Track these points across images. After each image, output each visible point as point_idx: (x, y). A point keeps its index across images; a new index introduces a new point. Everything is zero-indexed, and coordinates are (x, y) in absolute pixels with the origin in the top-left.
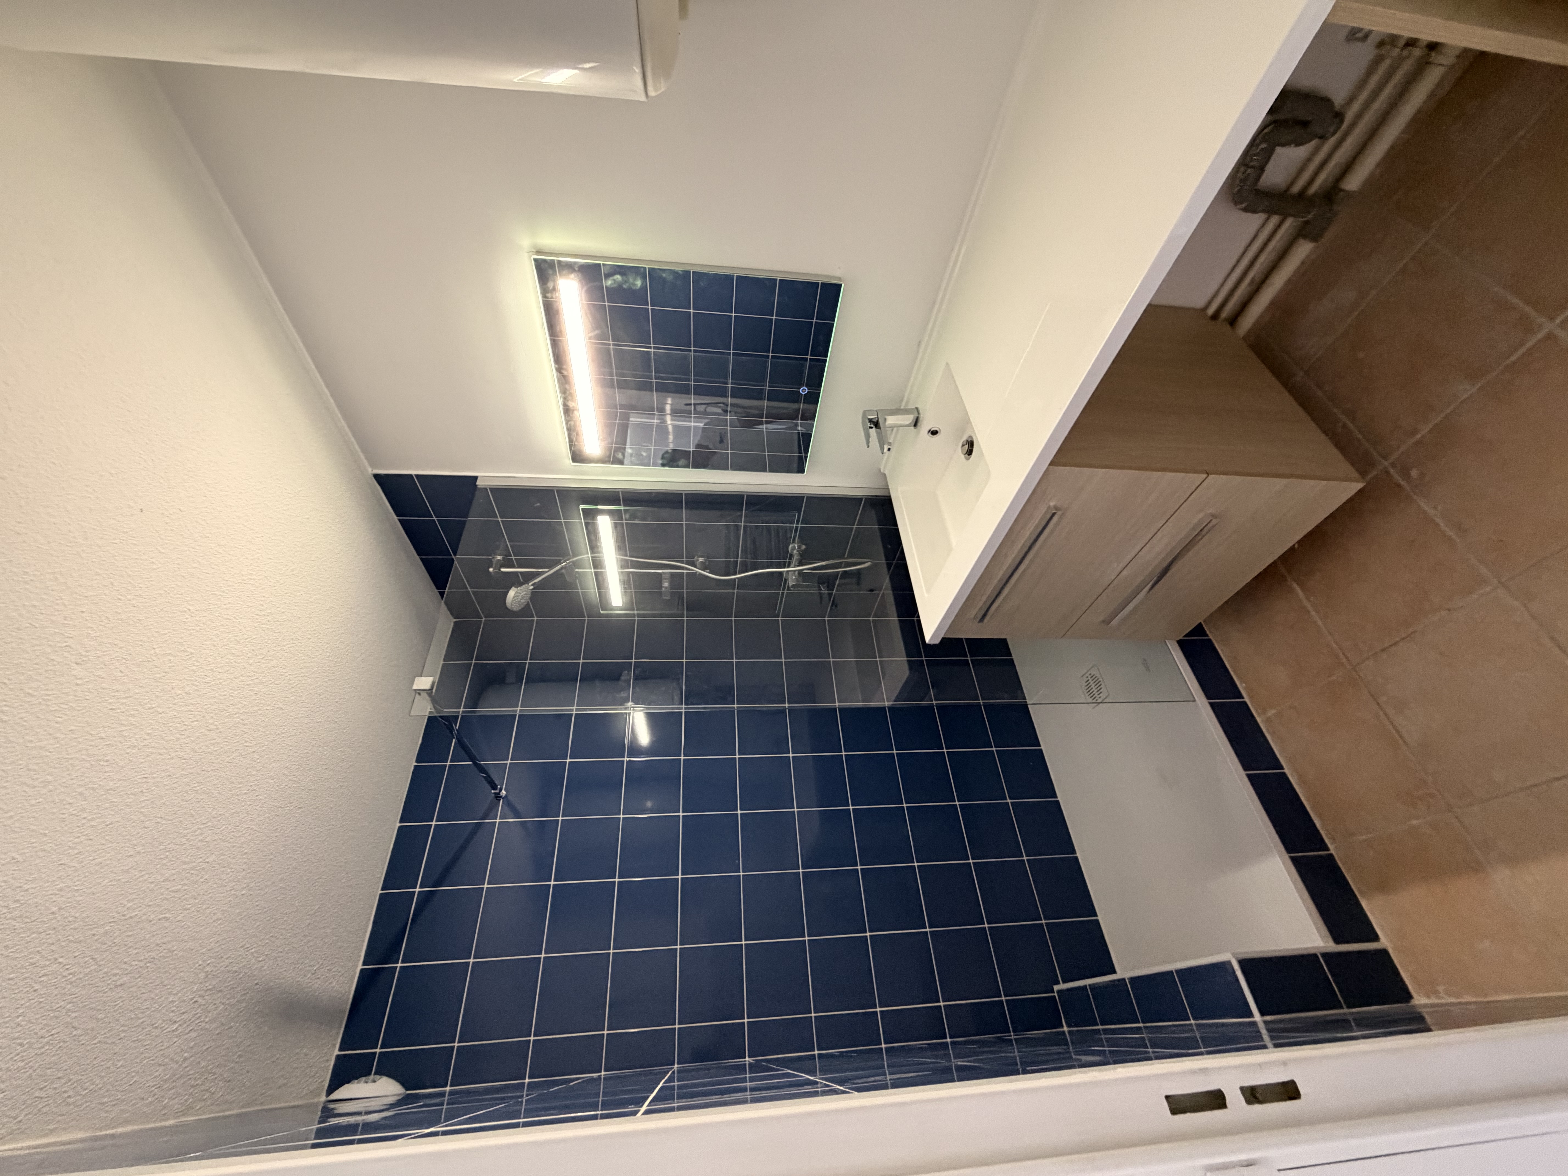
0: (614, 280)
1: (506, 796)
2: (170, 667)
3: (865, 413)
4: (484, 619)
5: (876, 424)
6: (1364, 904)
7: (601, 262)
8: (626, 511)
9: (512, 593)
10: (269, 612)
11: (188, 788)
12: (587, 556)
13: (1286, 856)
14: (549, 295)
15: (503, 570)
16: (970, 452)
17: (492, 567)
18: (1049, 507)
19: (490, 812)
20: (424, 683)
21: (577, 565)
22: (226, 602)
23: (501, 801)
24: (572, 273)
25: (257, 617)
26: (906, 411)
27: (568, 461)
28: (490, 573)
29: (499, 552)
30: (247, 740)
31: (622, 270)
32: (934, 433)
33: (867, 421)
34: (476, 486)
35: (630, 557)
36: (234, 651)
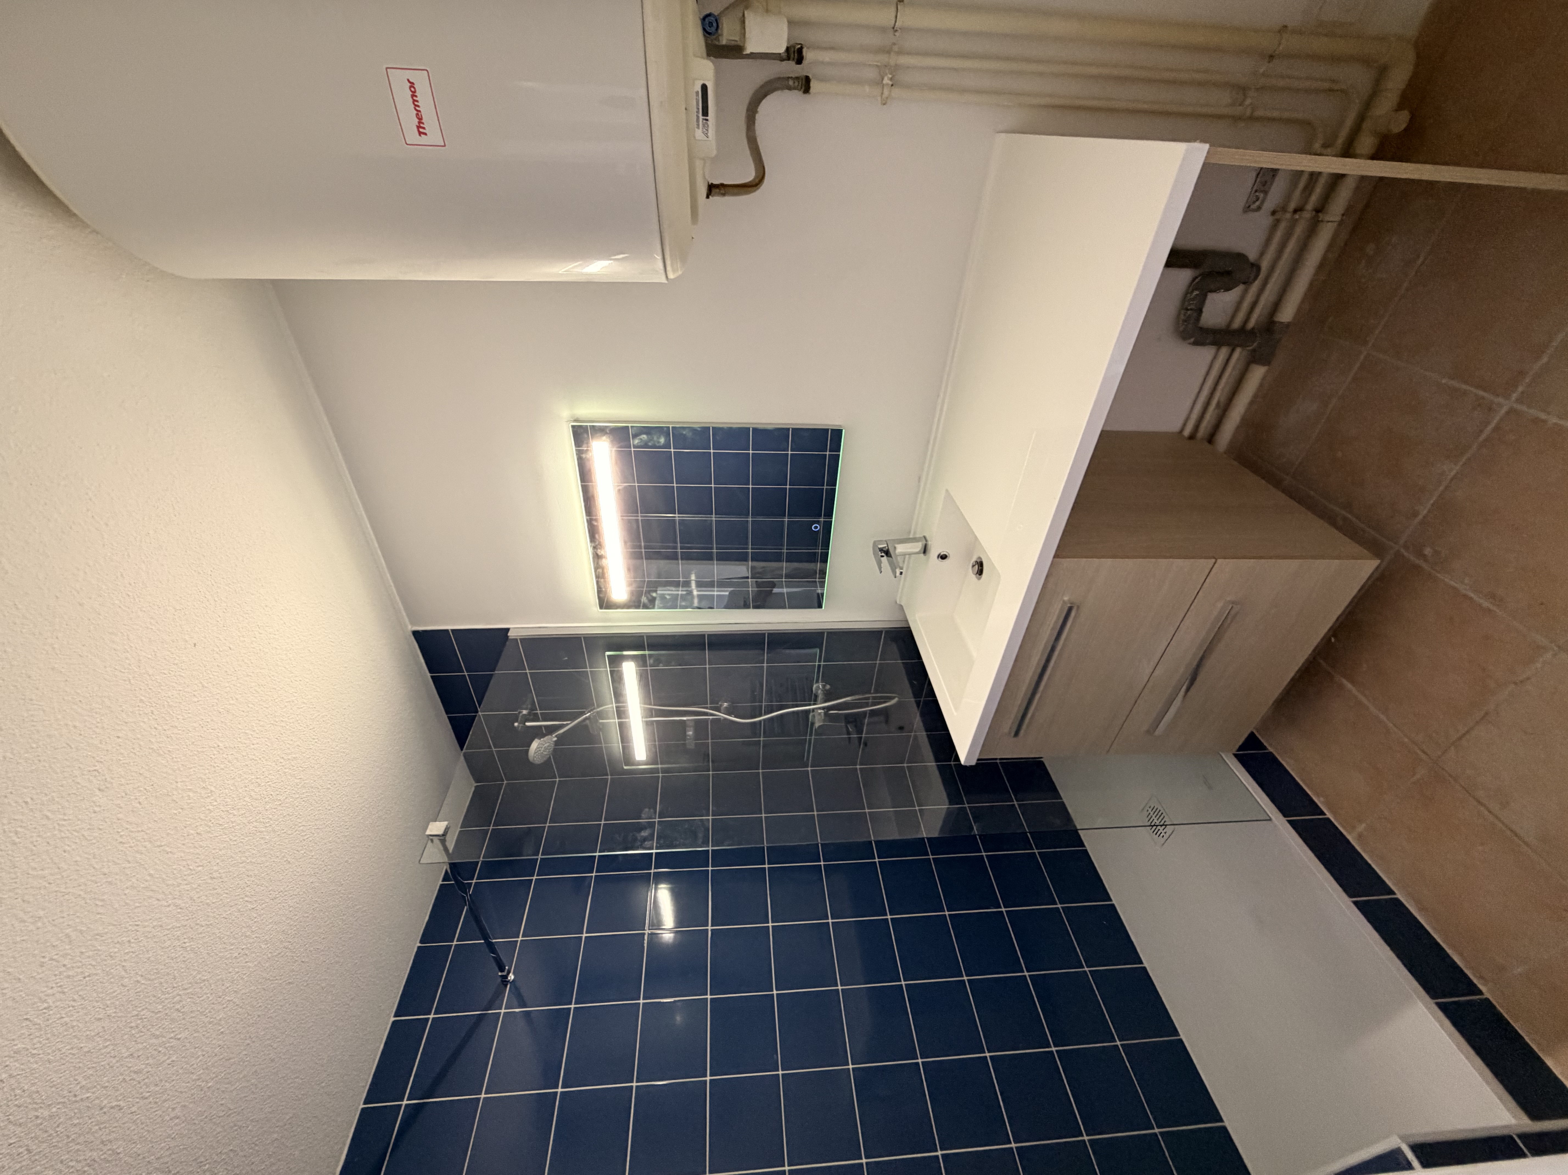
0: (641, 439)
1: (513, 981)
2: (188, 804)
3: (875, 544)
4: (505, 782)
5: (887, 553)
6: (1549, 1062)
7: (630, 425)
8: (650, 656)
9: (535, 745)
10: (294, 756)
11: (177, 943)
12: (610, 706)
13: (1431, 1003)
14: (584, 456)
15: (528, 724)
16: (980, 572)
17: (517, 721)
18: (1064, 602)
19: (494, 1002)
20: (437, 828)
21: (600, 715)
22: (255, 742)
23: (508, 986)
24: (604, 435)
25: (282, 760)
26: (915, 540)
27: (595, 609)
28: (515, 727)
29: (525, 706)
30: (248, 893)
31: (648, 430)
32: (943, 557)
33: (878, 550)
34: (508, 637)
35: (654, 705)
36: (253, 793)
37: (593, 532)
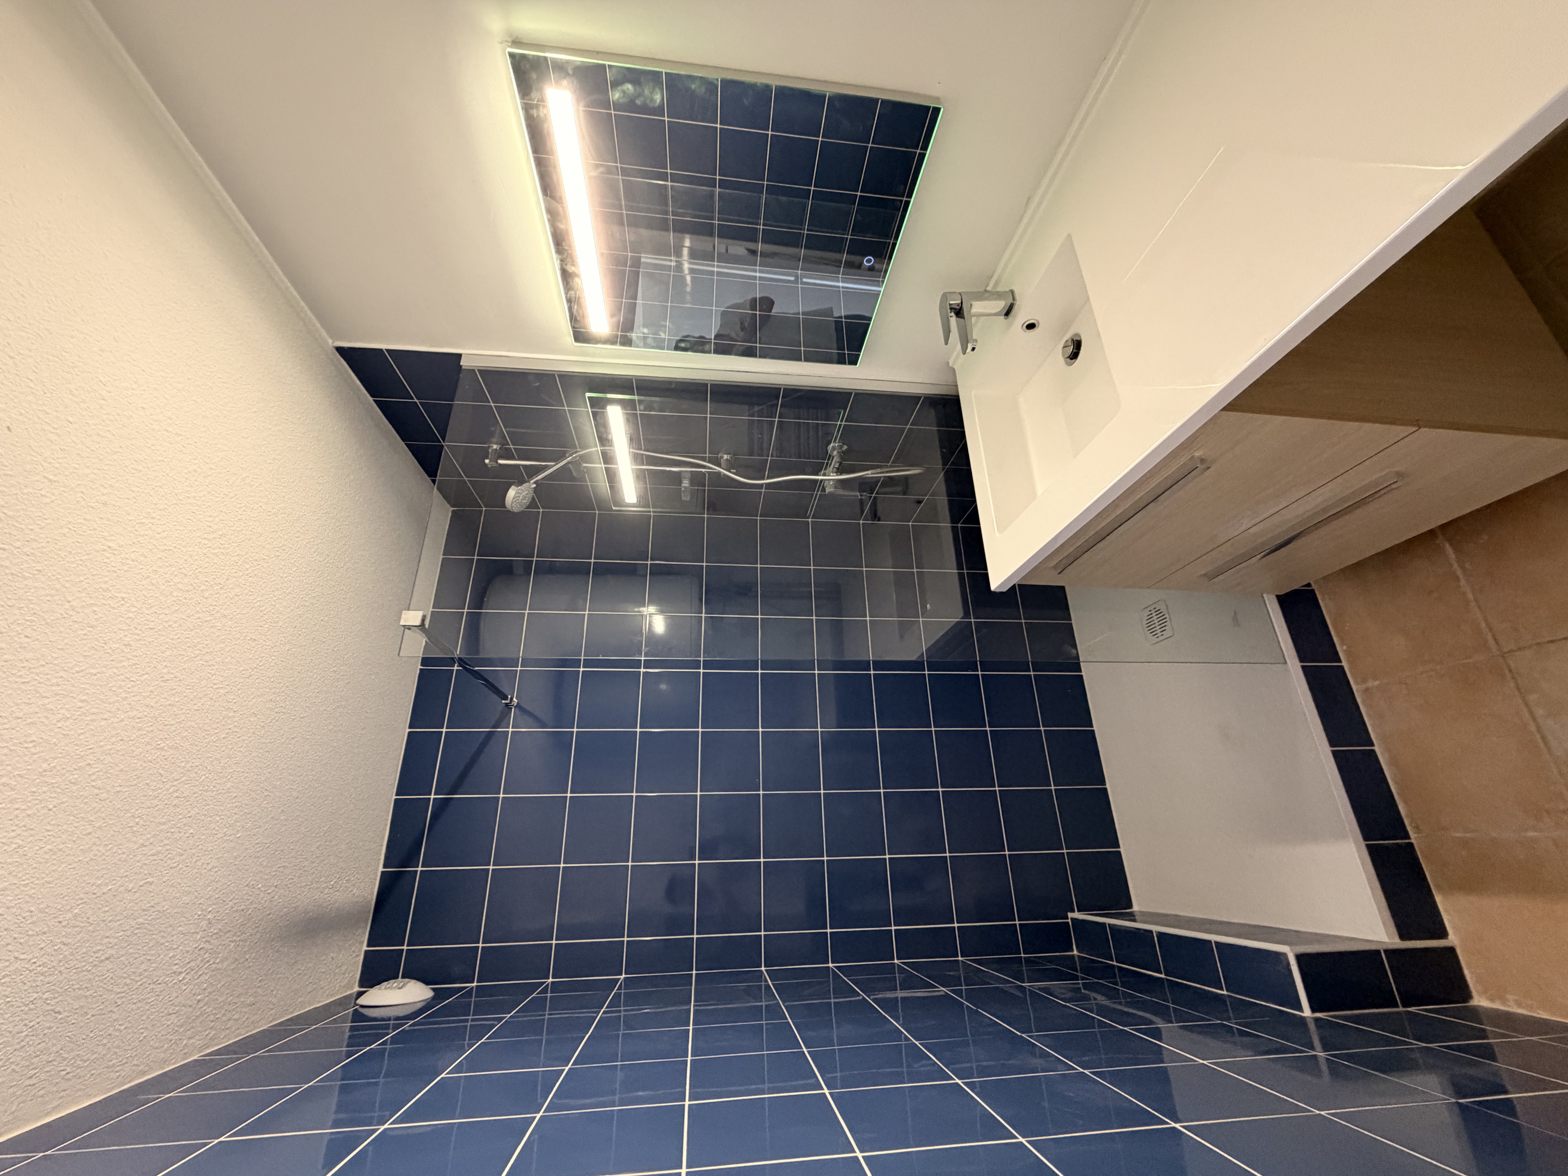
0: (624, 92)
3: (945, 296)
4: (484, 509)
5: (959, 312)
6: (1438, 899)
7: (607, 63)
8: (640, 402)
9: (512, 493)
12: (596, 449)
13: (1362, 844)
15: (501, 462)
16: (1074, 356)
17: (487, 458)
18: (1193, 457)
19: (501, 720)
20: (413, 618)
21: (585, 458)
23: (513, 710)
24: (565, 78)
26: (999, 296)
27: (568, 338)
28: (486, 465)
29: (494, 440)
31: (634, 76)
32: (1031, 326)
33: (948, 307)
34: (461, 366)
35: (645, 450)
37: (560, 241)
